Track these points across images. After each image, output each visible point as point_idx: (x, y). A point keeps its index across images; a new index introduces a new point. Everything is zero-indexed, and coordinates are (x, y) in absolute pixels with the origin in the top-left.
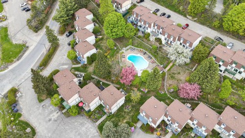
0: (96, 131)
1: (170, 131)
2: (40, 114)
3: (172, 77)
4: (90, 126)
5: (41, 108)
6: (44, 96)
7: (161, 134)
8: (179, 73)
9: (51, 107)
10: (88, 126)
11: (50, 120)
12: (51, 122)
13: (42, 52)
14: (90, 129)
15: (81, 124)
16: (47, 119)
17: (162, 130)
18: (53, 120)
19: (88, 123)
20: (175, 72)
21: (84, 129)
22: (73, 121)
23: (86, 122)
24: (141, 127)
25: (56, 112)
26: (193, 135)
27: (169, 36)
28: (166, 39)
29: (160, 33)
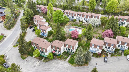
0: (68, 64)
1: (108, 53)
2: (26, 65)
3: (95, 33)
4: (63, 63)
5: (26, 62)
6: (26, 56)
7: (105, 56)
8: (98, 31)
9: (32, 60)
10: (62, 63)
11: (35, 66)
12: (36, 67)
13: (16, 37)
14: (64, 64)
15: (57, 63)
16: (33, 66)
17: (104, 54)
18: (37, 66)
19: (61, 62)
20: (96, 31)
21: (59, 65)
22: (51, 63)
23: (59, 62)
24: (93, 56)
25: (37, 61)
26: (121, 52)
27: (87, 17)
28: (85, 19)
29: (81, 18)
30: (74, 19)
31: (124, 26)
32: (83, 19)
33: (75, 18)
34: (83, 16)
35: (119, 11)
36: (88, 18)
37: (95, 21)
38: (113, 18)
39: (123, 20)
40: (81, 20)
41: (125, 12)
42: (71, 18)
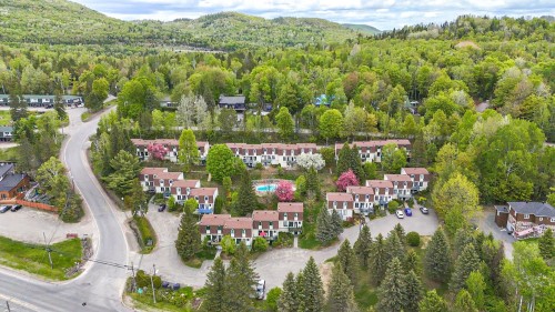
1: (364, 217)
17: (358, 219)
26: (383, 208)
27: (289, 152)
28: (284, 159)
29: (274, 158)
30: (254, 162)
31: (369, 160)
32: (279, 160)
33: (259, 159)
34: (279, 152)
35: (348, 134)
36: (292, 155)
37: (314, 161)
38: (348, 148)
39: (364, 149)
40: (274, 162)
41: (360, 134)
42: (248, 161)
